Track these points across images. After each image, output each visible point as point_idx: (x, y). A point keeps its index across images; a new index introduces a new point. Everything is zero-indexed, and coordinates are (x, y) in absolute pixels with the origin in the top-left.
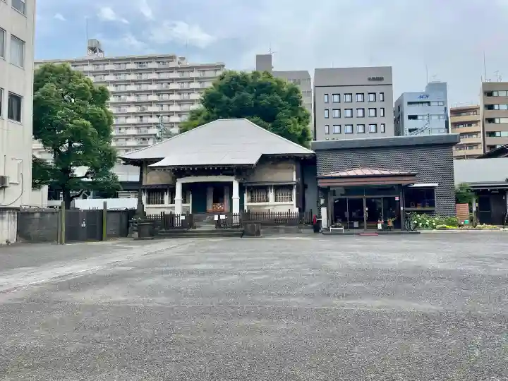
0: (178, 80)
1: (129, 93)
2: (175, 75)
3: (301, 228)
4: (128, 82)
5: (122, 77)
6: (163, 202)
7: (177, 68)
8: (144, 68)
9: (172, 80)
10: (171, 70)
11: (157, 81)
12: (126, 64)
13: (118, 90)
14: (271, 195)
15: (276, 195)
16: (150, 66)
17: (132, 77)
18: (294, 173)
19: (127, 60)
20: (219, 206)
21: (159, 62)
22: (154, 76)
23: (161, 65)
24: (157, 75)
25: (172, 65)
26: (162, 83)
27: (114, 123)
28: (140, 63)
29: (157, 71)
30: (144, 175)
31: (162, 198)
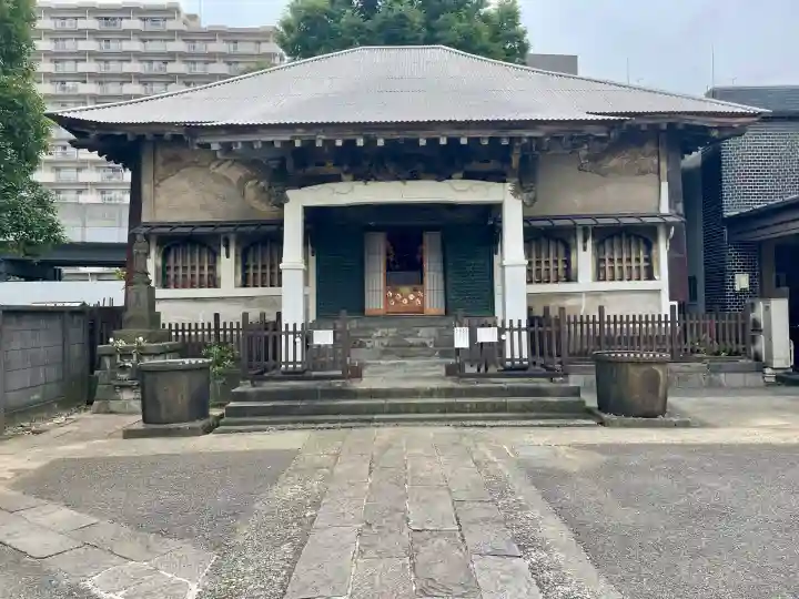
0: (183, 56)
1: (83, 78)
2: (178, 46)
3: (716, 371)
4: (80, 56)
5: (70, 46)
6: (214, 282)
7: (181, 33)
8: (112, 28)
9: (172, 57)
10: (171, 35)
11: (139, 56)
12: (76, 18)
13: (60, 71)
14: (584, 259)
15: (599, 261)
16: (126, 24)
17: (90, 45)
18: (665, 186)
19: (81, 11)
20: (407, 297)
21: (144, 20)
22: (134, 45)
23: (149, 27)
24: (142, 44)
25: (171, 25)
26: (151, 61)
27: (54, 136)
28: (106, 19)
29: (143, 36)
30: (146, 189)
31: (213, 268)
